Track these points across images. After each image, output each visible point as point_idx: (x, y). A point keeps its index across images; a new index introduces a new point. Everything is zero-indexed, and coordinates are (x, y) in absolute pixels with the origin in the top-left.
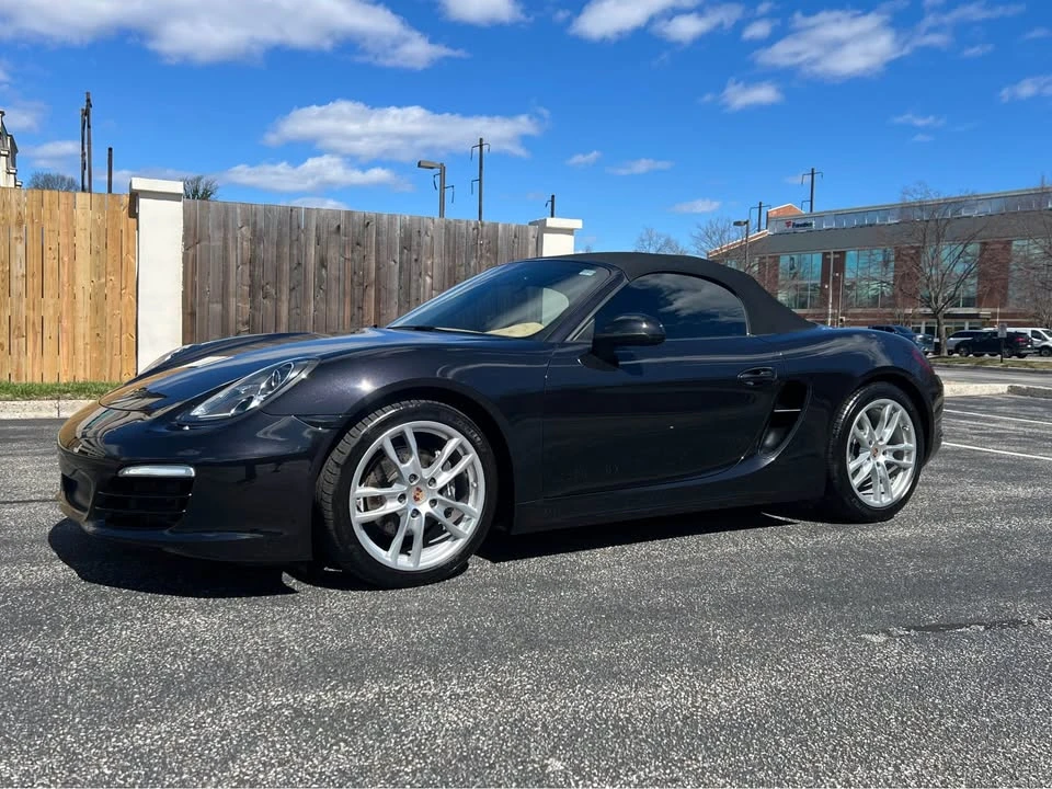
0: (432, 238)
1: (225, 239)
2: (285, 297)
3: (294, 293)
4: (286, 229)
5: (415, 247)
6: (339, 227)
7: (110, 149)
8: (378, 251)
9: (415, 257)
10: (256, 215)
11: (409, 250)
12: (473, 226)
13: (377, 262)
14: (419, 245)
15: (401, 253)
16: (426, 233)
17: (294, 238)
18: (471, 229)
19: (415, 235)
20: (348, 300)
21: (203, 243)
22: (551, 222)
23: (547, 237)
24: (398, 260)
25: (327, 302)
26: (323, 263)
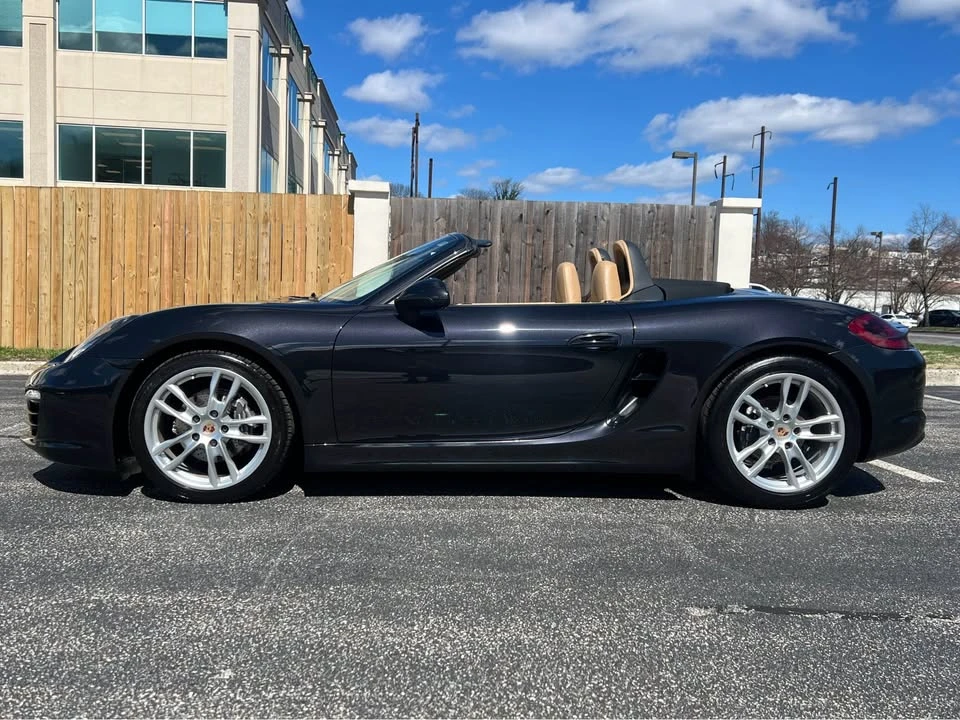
0: (608, 222)
1: (424, 230)
2: (473, 279)
3: (481, 275)
4: (475, 220)
5: (591, 231)
6: (521, 215)
7: (431, 160)
8: (556, 236)
9: (591, 240)
10: (450, 207)
11: (586, 235)
12: (649, 209)
13: (556, 246)
14: (595, 229)
15: (578, 236)
16: (602, 217)
17: (482, 226)
18: (646, 213)
19: (592, 220)
20: (528, 279)
21: (407, 234)
22: (728, 202)
23: (724, 217)
24: (574, 244)
25: (509, 283)
26: (506, 249)
